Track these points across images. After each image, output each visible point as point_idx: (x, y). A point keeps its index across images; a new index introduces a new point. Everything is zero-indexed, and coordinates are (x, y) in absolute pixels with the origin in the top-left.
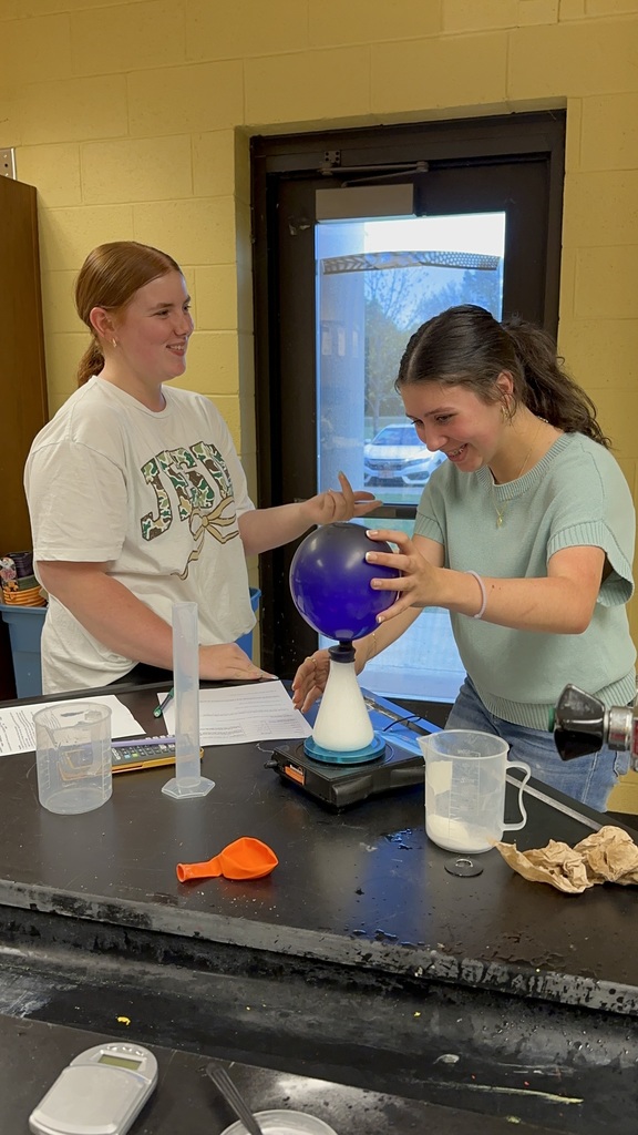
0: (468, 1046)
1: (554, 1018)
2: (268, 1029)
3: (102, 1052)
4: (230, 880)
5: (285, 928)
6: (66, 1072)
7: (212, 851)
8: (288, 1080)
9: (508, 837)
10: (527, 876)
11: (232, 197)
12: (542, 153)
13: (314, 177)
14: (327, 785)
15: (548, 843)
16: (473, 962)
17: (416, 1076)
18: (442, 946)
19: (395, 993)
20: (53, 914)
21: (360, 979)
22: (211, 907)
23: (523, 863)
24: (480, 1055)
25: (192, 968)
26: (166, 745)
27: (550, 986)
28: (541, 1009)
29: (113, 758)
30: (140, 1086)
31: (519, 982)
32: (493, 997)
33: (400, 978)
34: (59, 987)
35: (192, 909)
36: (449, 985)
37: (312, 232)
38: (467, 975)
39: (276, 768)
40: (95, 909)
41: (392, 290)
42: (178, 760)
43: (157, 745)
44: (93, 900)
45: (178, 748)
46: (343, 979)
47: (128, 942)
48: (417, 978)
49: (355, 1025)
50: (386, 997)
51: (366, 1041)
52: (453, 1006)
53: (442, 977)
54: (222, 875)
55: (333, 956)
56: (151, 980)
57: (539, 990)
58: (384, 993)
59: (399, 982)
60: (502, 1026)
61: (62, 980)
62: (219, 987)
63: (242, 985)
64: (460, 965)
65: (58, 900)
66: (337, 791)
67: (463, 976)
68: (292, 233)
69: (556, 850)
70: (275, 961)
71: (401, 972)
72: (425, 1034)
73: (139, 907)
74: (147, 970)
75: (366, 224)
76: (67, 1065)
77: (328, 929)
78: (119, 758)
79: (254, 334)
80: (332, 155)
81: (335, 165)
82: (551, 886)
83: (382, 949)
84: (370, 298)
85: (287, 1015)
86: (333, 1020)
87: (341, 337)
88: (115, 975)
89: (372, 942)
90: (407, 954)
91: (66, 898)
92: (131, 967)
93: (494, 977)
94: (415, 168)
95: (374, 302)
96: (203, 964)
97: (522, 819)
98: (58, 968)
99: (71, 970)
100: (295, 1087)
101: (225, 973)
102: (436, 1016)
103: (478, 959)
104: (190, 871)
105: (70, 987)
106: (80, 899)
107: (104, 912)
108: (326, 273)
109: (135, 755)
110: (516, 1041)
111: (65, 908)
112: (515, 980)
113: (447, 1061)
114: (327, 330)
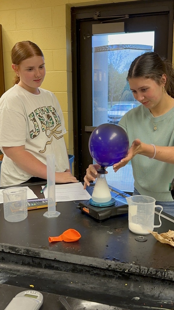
0: (143, 294)
1: (171, 286)
2: (78, 289)
3: (25, 293)
4: (66, 242)
5: (83, 257)
6: (14, 299)
7: (60, 233)
8: (85, 302)
9: (155, 230)
10: (162, 242)
11: (65, 27)
12: (166, 11)
13: (91, 20)
14: (97, 213)
15: (169, 231)
16: (144, 268)
17: (126, 304)
18: (134, 262)
19: (119, 278)
20: (9, 253)
21: (108, 273)
22: (60, 250)
23: (160, 238)
24: (147, 297)
25: (54, 270)
26: (45, 201)
27: (169, 275)
28: (166, 283)
29: (28, 205)
30: (38, 303)
31: (159, 274)
32: (151, 279)
33: (120, 273)
34: (11, 276)
35: (54, 251)
36: (136, 275)
37: (91, 38)
38: (142, 272)
39: (80, 208)
40: (23, 251)
41: (117, 60)
42: (48, 206)
43: (42, 201)
44: (22, 248)
45: (48, 202)
46: (102, 273)
47: (33, 261)
48: (126, 273)
49: (106, 288)
50: (116, 279)
51: (110, 293)
52: (137, 282)
53: (134, 272)
54: (63, 241)
55: (99, 266)
56: (40, 274)
57: (166, 276)
58: (115, 278)
59: (120, 274)
60: (154, 288)
61: (12, 274)
62: (62, 276)
63: (69, 275)
64: (140, 268)
65: (11, 248)
66: (100, 215)
67: (141, 272)
68: (85, 39)
69: (171, 233)
70: (80, 267)
71: (121, 271)
72: (129, 291)
73: (37, 250)
74: (39, 270)
75: (109, 35)
76: (14, 297)
77: (97, 257)
78: (30, 205)
79: (72, 72)
80: (98, 13)
81: (99, 16)
82: (169, 245)
83: (115, 263)
84: (109, 63)
85: (84, 285)
86: (99, 286)
87: (100, 75)
88: (29, 272)
89: (111, 261)
90: (123, 265)
91: (13, 247)
92: (34, 270)
93: (151, 272)
94: (125, 17)
95: (111, 64)
96: (57, 269)
97: (160, 224)
98: (11, 270)
99: (15, 271)
100: (87, 304)
101: (64, 271)
102: (132, 285)
103: (146, 267)
104: (53, 239)
105: (15, 276)
106: (18, 248)
107: (25, 252)
108: (96, 52)
109: (35, 204)
110: (158, 293)
111: (13, 251)
112: (158, 273)
113: (136, 299)
114: (96, 72)
